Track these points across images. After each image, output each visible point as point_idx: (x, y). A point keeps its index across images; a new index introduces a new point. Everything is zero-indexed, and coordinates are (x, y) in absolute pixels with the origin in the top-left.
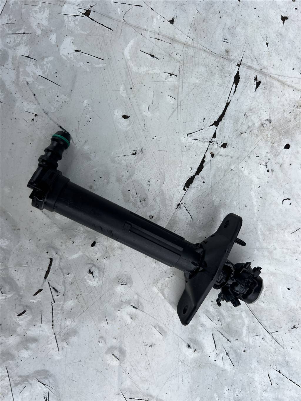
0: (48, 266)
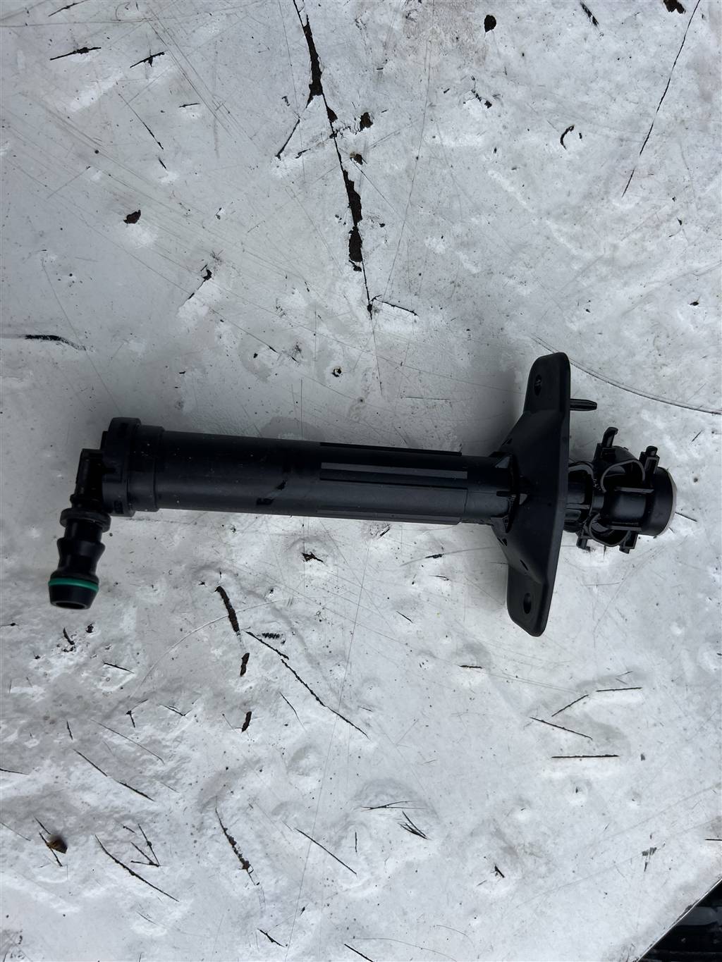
0: (224, 606)
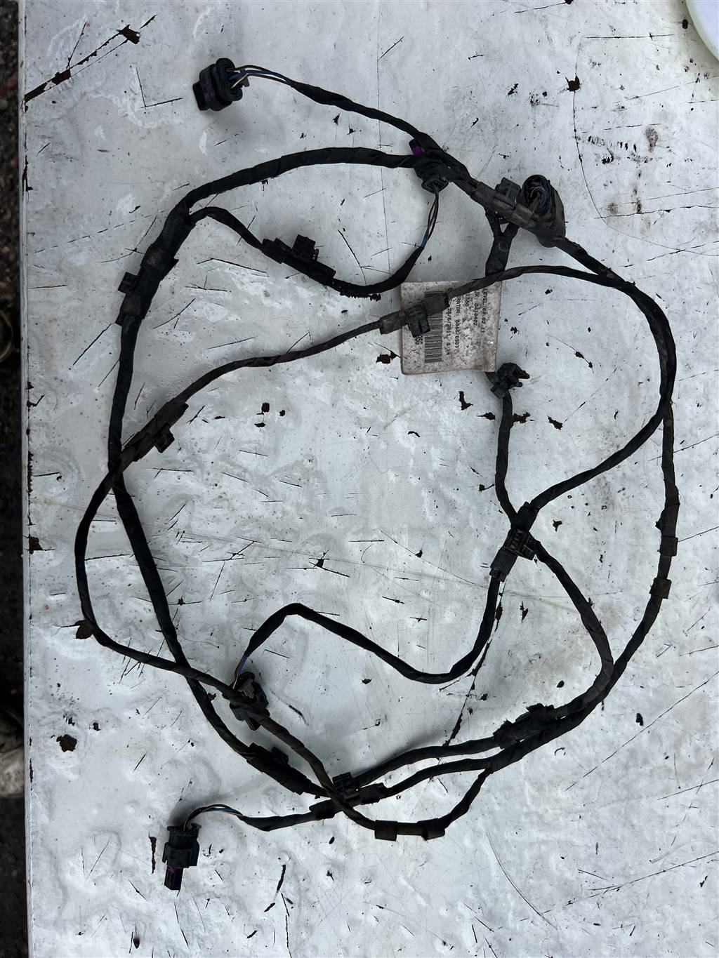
0: (281, 875)
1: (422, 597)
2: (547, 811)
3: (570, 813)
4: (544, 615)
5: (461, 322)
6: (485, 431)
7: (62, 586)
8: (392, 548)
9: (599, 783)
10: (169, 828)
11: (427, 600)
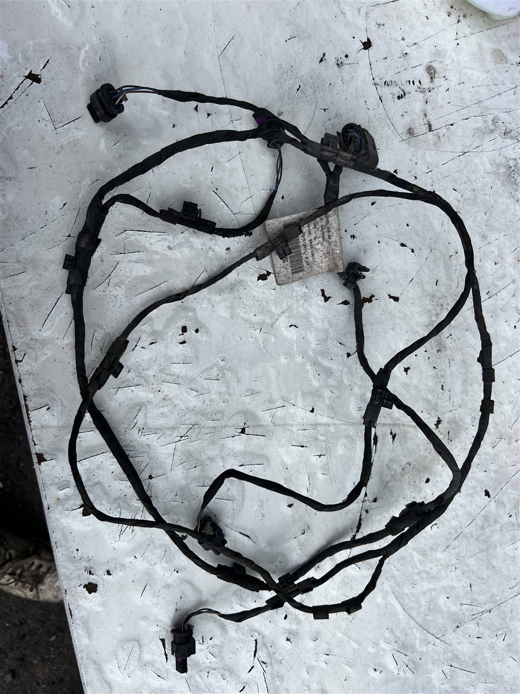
1: (319, 440)
2: (432, 568)
3: (448, 567)
4: (408, 435)
5: (313, 240)
6: (344, 315)
7: (66, 482)
8: (292, 410)
9: (465, 542)
10: (172, 631)
11: (323, 441)
